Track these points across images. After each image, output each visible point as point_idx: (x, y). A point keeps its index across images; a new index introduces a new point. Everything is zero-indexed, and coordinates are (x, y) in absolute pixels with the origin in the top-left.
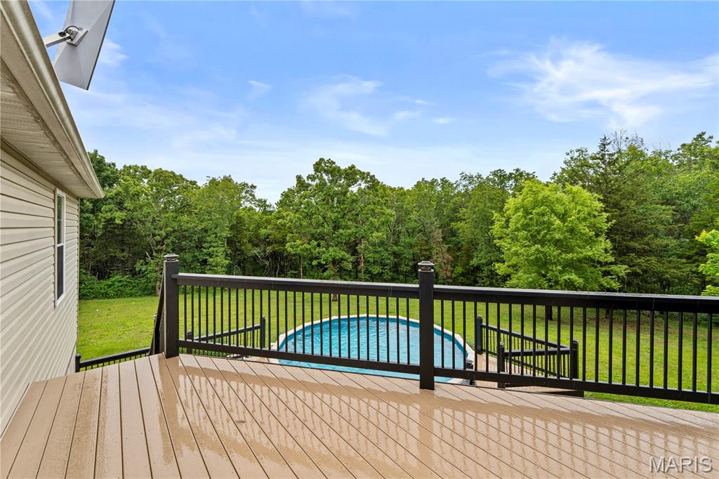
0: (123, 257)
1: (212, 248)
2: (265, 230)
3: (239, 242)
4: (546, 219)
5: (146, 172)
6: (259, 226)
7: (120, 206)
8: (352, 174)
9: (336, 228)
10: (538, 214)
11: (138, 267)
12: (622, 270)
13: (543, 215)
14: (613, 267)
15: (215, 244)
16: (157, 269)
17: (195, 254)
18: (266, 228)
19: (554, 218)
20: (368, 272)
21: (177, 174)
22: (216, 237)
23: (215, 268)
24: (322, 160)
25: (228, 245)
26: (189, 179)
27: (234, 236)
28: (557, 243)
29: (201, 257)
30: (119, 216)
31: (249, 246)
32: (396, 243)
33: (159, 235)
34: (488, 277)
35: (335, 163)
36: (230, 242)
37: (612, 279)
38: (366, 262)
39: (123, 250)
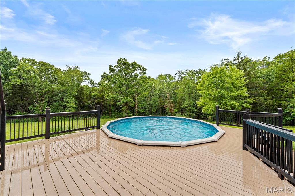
0: (22, 103)
1: (68, 99)
2: (94, 93)
3: (82, 98)
4: (223, 78)
5: (34, 62)
6: (90, 92)
7: (20, 77)
8: (135, 65)
9: (127, 89)
10: (219, 77)
11: (30, 108)
12: (251, 100)
13: (221, 77)
14: (248, 99)
15: (70, 97)
16: (40, 109)
17: (60, 103)
18: (94, 92)
19: (226, 78)
20: (138, 112)
21: (51, 64)
22: (70, 94)
23: (70, 108)
24: (121, 59)
25: (76, 99)
26: (57, 68)
27: (79, 95)
28: (227, 89)
29: (63, 104)
30: (19, 81)
31: (86, 100)
32: (150, 100)
33: (41, 92)
34: (189, 112)
35: (127, 60)
36: (77, 98)
37: (248, 104)
38: (138, 107)
39: (22, 100)
